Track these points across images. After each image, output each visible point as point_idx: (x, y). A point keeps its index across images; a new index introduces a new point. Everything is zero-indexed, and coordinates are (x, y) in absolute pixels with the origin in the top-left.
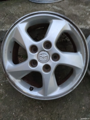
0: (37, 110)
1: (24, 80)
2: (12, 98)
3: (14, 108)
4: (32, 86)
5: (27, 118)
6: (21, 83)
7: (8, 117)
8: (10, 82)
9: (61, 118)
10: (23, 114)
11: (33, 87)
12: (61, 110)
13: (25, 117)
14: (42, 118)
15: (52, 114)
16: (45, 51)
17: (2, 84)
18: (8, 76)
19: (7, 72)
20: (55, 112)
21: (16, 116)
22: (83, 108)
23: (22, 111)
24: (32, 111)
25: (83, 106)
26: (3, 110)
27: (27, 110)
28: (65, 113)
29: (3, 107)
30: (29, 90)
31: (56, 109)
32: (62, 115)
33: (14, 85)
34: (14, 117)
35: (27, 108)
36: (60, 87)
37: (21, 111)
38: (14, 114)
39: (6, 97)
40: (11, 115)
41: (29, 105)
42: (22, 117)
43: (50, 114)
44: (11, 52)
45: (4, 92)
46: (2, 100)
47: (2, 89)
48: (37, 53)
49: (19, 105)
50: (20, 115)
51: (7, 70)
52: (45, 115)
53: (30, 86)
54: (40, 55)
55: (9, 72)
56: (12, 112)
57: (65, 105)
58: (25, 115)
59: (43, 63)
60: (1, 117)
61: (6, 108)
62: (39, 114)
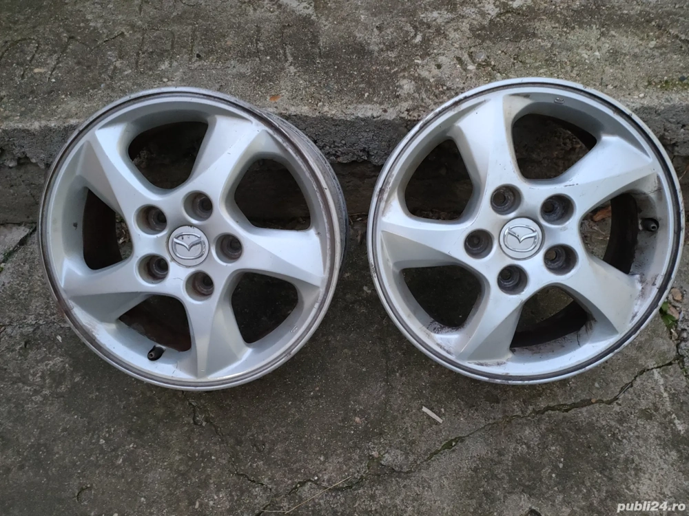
0: (186, 428)
1: (129, 324)
2: (98, 390)
3: (103, 424)
4: (158, 345)
5: (148, 456)
6: (119, 335)
7: (82, 453)
8: (77, 332)
9: (269, 453)
10: (135, 443)
11: (164, 347)
12: (275, 428)
13: (143, 454)
14: (202, 457)
15: (239, 442)
16: (191, 225)
17: (59, 338)
18: (68, 312)
19: (64, 296)
20: (253, 435)
21: (113, 450)
22: (357, 419)
23: (133, 433)
24: (168, 433)
25: (356, 415)
26: (65, 430)
27: (151, 432)
28: (286, 439)
29: (64, 418)
30: (147, 360)
31: (257, 424)
32: (274, 443)
33: (93, 340)
34: (102, 452)
35: (150, 421)
36: (254, 347)
37: (129, 432)
38: (102, 441)
39: (75, 385)
40: (92, 446)
41: (161, 411)
42: (132, 451)
43: (232, 441)
44: (75, 225)
45: (70, 365)
46: (61, 395)
47: (61, 356)
48: (164, 233)
49: (122, 413)
50: (124, 446)
51: (65, 291)
52: (215, 444)
53: (151, 344)
54: (175, 240)
55: (70, 299)
56: (95, 437)
57: (293, 411)
58: (142, 446)
59: (190, 267)
60: (58, 453)
61: (75, 422)
62: (192, 443)
